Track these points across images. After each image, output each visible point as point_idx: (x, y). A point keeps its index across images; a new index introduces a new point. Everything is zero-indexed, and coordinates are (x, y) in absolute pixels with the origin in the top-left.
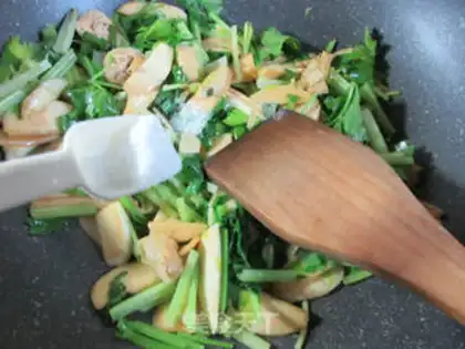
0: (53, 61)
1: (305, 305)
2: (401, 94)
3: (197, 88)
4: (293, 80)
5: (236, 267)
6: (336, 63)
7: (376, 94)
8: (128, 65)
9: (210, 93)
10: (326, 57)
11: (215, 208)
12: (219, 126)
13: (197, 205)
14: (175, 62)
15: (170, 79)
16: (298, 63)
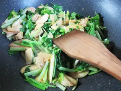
0: (21, 16)
1: (77, 80)
2: (106, 28)
3: (53, 24)
4: (78, 23)
5: (58, 66)
6: (89, 20)
7: (100, 28)
8: (38, 18)
9: (57, 25)
10: (87, 19)
11: (54, 51)
12: (58, 33)
13: (50, 50)
14: (49, 18)
15: (47, 21)
16: (79, 20)
